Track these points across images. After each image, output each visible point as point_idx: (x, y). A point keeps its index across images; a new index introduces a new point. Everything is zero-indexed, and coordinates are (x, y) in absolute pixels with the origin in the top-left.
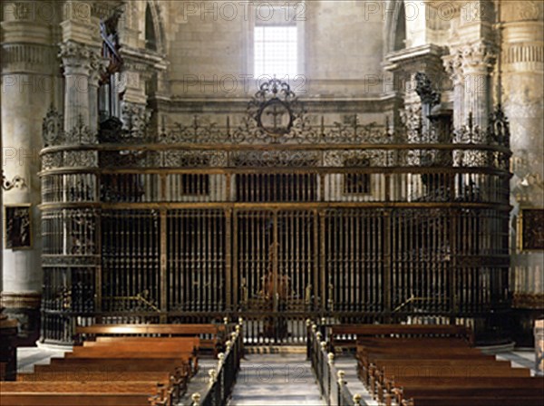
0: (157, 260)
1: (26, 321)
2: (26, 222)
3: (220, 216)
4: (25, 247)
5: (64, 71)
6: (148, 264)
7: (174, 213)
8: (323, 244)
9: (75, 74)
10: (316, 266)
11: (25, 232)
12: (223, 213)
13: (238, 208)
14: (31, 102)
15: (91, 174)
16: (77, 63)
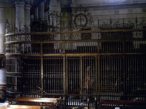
0: (40, 75)
1: (4, 94)
2: (3, 59)
3: (62, 58)
4: (3, 68)
5: (15, 6)
6: (37, 76)
7: (45, 58)
8: (99, 69)
9: (18, 7)
10: (96, 77)
11: (3, 63)
12: (63, 58)
13: (68, 56)
14: (5, 17)
15: (18, 44)
16: (19, 3)
